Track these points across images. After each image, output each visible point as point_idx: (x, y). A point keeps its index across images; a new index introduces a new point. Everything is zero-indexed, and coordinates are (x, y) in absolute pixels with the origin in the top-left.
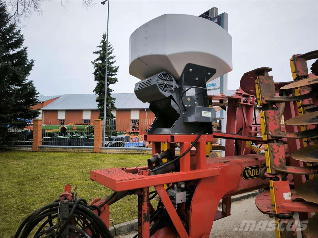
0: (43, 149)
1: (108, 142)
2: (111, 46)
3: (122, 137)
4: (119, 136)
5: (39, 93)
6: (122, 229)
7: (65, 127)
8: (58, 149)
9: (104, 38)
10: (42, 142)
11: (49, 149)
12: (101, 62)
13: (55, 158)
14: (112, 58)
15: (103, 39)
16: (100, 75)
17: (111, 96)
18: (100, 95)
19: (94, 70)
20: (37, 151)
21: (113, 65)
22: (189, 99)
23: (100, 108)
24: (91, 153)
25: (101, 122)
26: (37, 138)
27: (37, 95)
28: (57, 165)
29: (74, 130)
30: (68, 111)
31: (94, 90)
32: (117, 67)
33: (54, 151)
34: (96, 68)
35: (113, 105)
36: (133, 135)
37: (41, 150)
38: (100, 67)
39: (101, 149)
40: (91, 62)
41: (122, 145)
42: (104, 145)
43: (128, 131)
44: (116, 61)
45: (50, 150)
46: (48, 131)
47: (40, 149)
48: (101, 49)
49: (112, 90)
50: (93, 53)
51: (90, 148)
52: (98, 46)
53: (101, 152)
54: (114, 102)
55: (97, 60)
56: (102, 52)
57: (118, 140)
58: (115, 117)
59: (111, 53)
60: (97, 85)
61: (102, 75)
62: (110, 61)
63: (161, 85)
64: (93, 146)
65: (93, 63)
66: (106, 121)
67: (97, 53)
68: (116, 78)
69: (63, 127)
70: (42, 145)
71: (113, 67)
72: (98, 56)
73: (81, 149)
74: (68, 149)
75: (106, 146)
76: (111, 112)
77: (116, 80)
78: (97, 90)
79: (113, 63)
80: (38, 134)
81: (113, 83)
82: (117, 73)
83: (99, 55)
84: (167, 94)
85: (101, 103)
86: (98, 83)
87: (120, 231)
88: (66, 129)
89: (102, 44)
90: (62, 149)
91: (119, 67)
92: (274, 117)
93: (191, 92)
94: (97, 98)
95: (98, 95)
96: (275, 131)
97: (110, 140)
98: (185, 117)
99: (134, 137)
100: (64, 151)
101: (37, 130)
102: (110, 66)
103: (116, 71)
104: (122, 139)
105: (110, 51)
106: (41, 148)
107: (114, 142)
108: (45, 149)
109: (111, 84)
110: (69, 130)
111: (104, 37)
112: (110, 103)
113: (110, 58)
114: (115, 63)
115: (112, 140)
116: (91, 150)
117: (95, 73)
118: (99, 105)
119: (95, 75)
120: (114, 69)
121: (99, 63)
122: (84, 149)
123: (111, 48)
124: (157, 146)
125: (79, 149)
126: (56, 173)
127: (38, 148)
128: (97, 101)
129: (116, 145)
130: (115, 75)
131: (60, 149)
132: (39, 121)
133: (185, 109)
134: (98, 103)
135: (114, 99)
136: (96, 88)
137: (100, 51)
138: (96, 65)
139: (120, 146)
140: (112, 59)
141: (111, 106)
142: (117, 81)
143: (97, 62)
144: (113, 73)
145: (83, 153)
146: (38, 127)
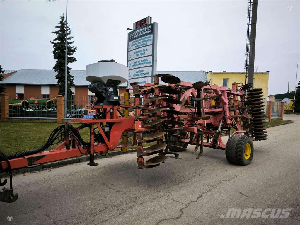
0: (11, 120)
1: (69, 114)
2: (69, 28)
3: (81, 111)
4: (78, 110)
5: (4, 71)
6: (83, 159)
7: (27, 101)
8: (25, 120)
9: (63, 20)
10: (10, 114)
11: (16, 120)
12: (60, 42)
13: (25, 127)
14: (70, 38)
15: (61, 20)
16: (59, 54)
17: (69, 74)
18: (59, 72)
19: (53, 49)
20: (6, 122)
21: (71, 45)
22: (110, 92)
23: (59, 84)
24: (55, 123)
25: (63, 98)
26: (5, 111)
27: (3, 72)
28: (29, 131)
29: (35, 104)
30: (26, 86)
31: (53, 68)
32: (75, 47)
33: (20, 121)
34: (55, 47)
35: (71, 82)
36: (91, 109)
37: (9, 121)
38: (59, 47)
39: (63, 120)
40: (50, 41)
41: (81, 117)
42: (66, 117)
43: (86, 106)
44: (73, 41)
45: (18, 121)
46: (11, 105)
47: (7, 119)
48: (59, 29)
49: (71, 68)
50: (52, 33)
51: (54, 119)
52: (56, 27)
53: (63, 122)
54: (73, 80)
55: (56, 40)
56: (60, 33)
57: (78, 113)
58: (74, 93)
59: (69, 34)
60: (56, 63)
61: (61, 54)
62: (68, 41)
63: (98, 87)
64: (56, 117)
65: (52, 43)
66: (67, 97)
67: (56, 33)
68: (74, 57)
69: (25, 101)
70: (10, 116)
71: (71, 47)
72: (56, 36)
73: (46, 120)
74: (34, 120)
75: (67, 117)
76: (70, 88)
77: (73, 60)
78: (56, 68)
79: (71, 43)
80: (6, 107)
81: (71, 62)
82: (75, 53)
83: (58, 35)
84: (101, 90)
85: (60, 80)
86: (57, 62)
87: (82, 160)
88: (28, 103)
89: (60, 25)
90: (28, 120)
91: (76, 47)
92: (138, 100)
93: (111, 89)
94: (57, 75)
95: (58, 73)
96: (138, 105)
97: (71, 113)
98: (108, 99)
99: (91, 111)
100: (30, 121)
101: (5, 104)
102: (69, 46)
103: (74, 51)
104: (81, 112)
105: (68, 32)
106: (9, 119)
107: (74, 115)
108: (12, 120)
109: (69, 63)
110: (30, 104)
111: (63, 18)
112: (69, 81)
113: (68, 39)
114: (73, 43)
115: (73, 113)
116: (55, 121)
117: (54, 52)
118: (59, 82)
119: (54, 53)
120: (73, 49)
121: (58, 43)
122: (48, 120)
123: (69, 29)
124: (98, 110)
125: (44, 120)
126: (31, 136)
127: (6, 119)
128: (57, 78)
129: (76, 117)
130: (73, 55)
131: (26, 120)
132: (5, 96)
133: (108, 96)
134: (58, 80)
135: (73, 77)
136: (55, 66)
137: (59, 31)
138: (55, 45)
139: (79, 118)
140: (70, 40)
141: (70, 83)
142: (76, 60)
143: (56, 42)
144: (72, 53)
145: (47, 124)
146: (5, 101)
